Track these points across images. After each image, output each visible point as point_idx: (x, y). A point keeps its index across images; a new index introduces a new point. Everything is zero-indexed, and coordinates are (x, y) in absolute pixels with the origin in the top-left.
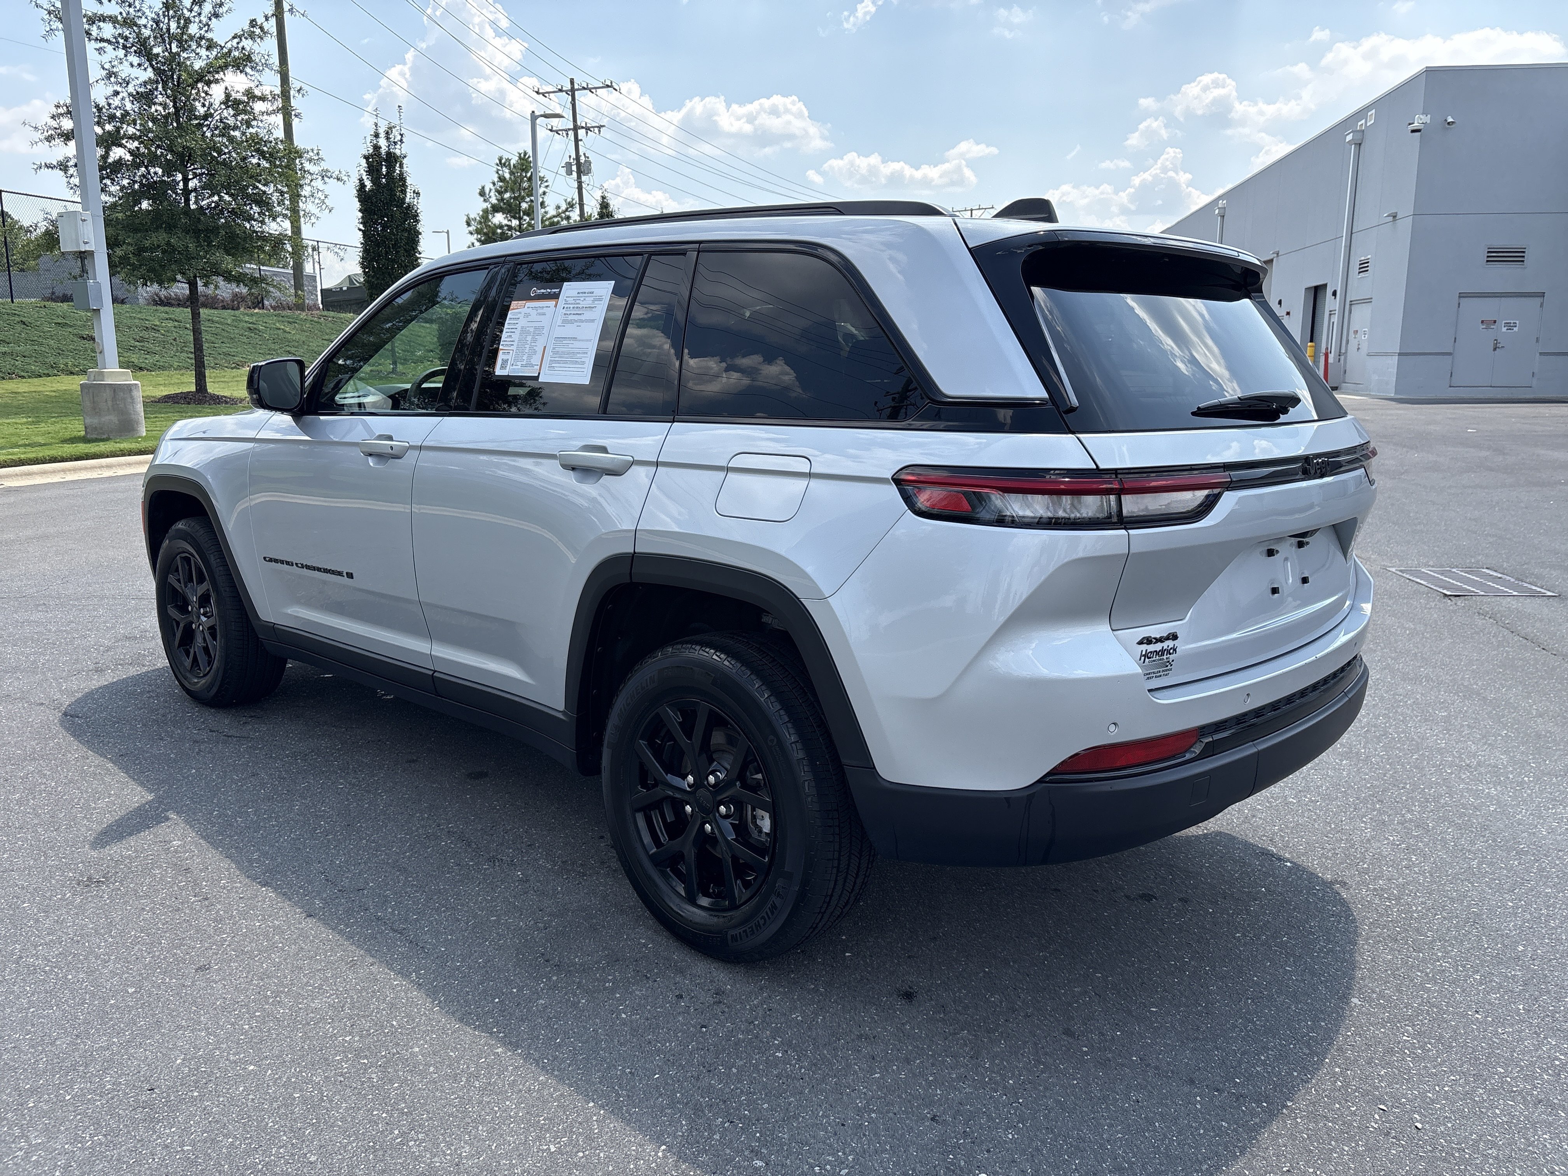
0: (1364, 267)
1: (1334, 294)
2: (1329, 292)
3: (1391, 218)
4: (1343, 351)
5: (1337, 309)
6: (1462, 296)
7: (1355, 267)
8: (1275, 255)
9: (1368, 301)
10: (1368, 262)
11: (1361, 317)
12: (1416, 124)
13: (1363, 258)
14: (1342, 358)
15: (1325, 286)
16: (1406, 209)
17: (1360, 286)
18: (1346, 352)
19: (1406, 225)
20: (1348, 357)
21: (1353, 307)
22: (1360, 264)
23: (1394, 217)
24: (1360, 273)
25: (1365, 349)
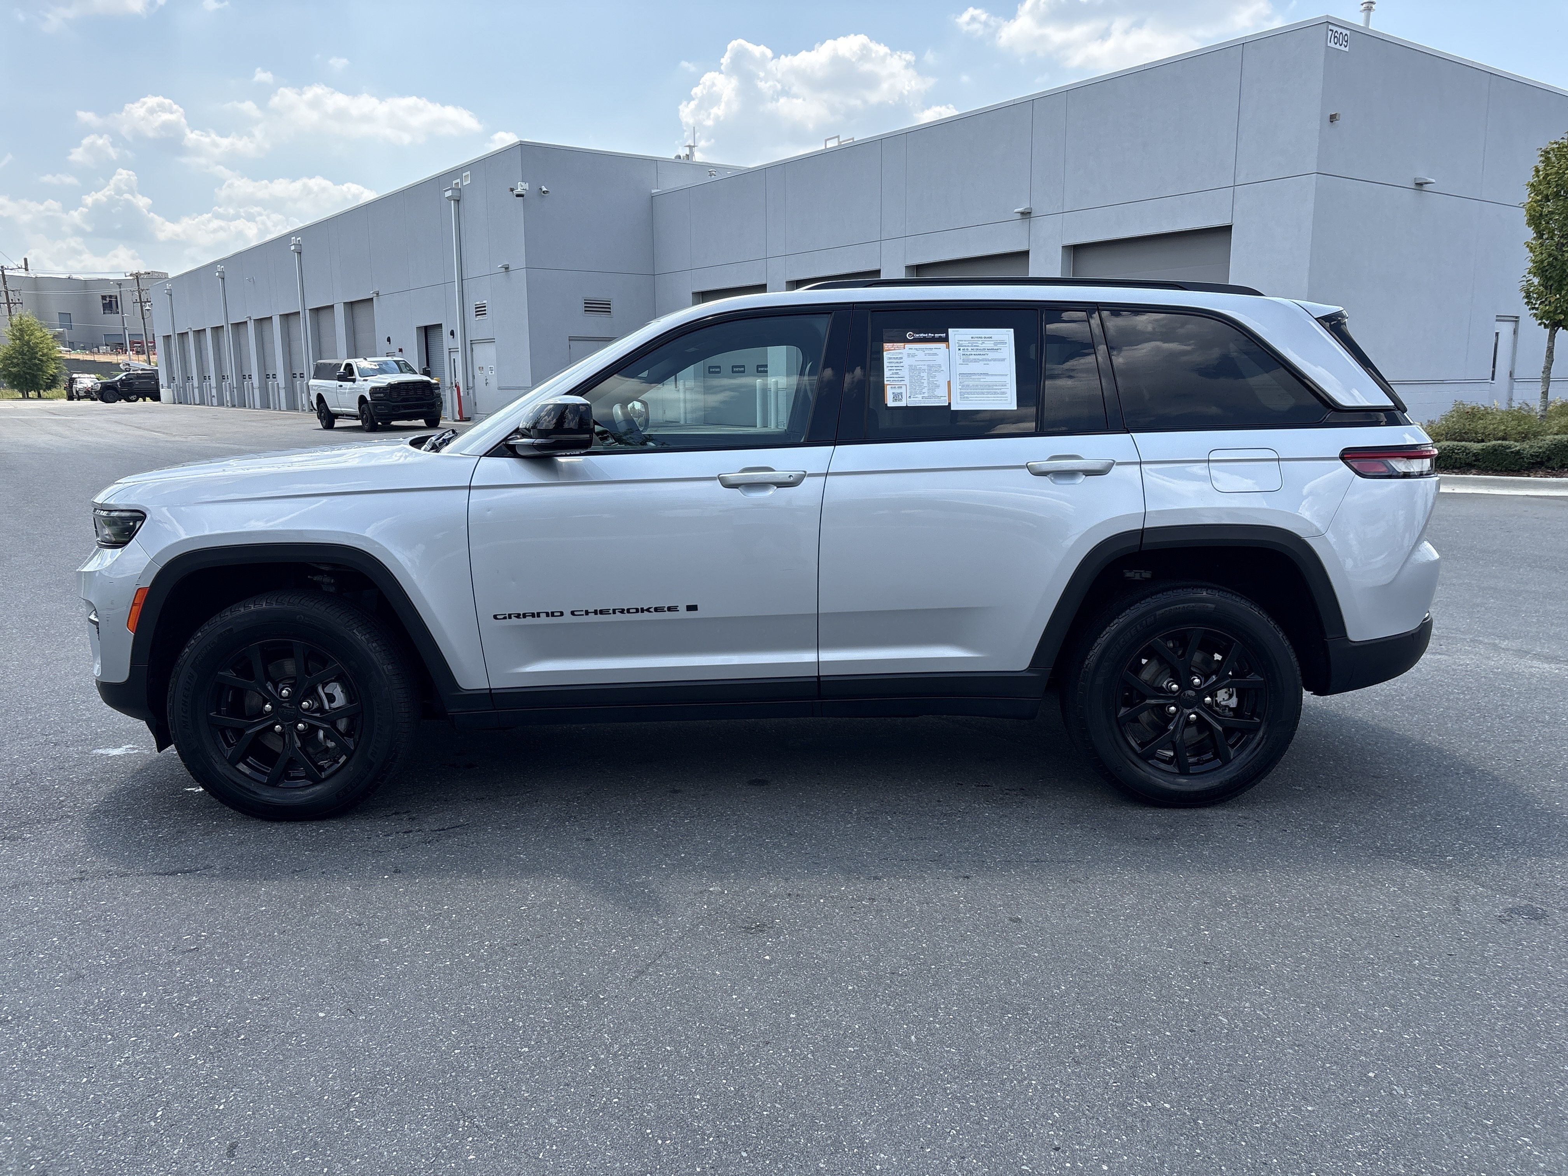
0: (480, 310)
1: (452, 333)
2: (446, 332)
3: (503, 270)
4: (471, 385)
5: (459, 347)
6: (571, 339)
7: (471, 311)
8: (375, 295)
9: (491, 341)
10: (485, 307)
11: (485, 355)
12: (519, 190)
13: (478, 303)
14: (471, 391)
15: (440, 326)
16: (518, 261)
17: (478, 327)
18: (474, 386)
19: (520, 277)
20: (477, 391)
21: (474, 346)
22: (476, 308)
23: (507, 268)
24: (477, 315)
25: (494, 383)
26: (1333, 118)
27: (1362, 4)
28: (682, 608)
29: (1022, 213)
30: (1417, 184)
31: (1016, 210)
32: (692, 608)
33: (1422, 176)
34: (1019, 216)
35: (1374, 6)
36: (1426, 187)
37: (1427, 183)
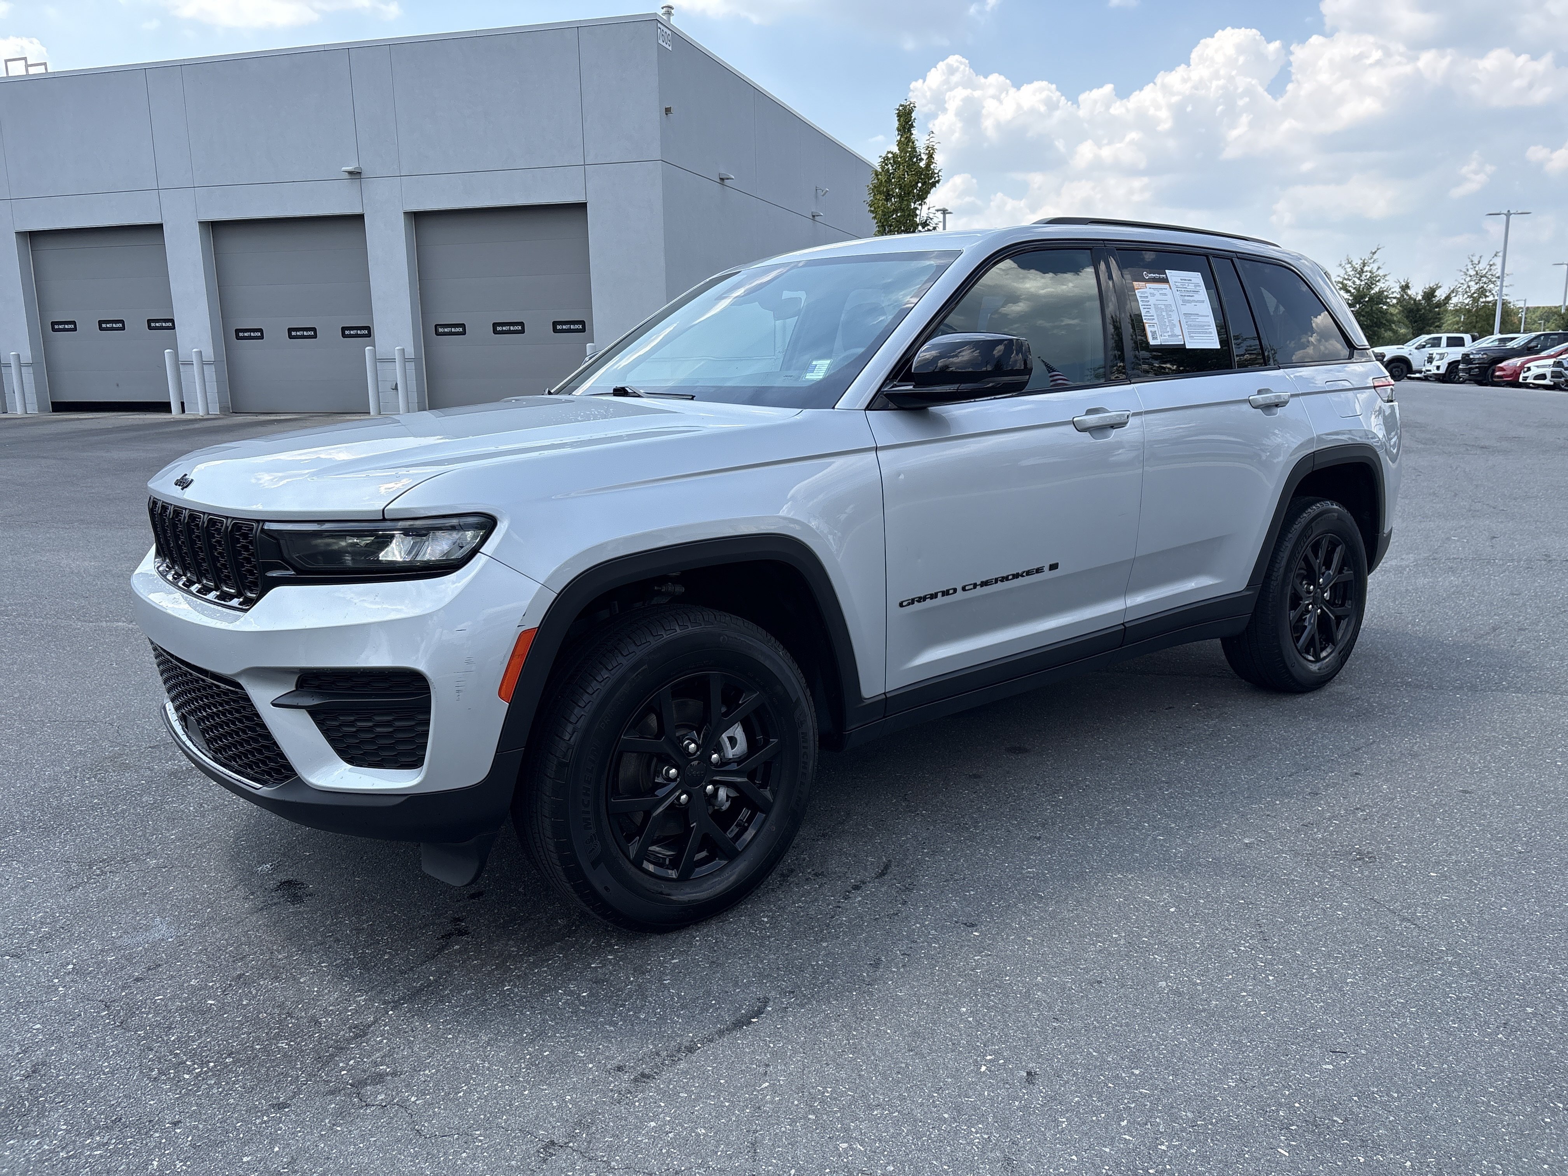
26: (668, 110)
27: (663, 8)
28: (1046, 569)
29: (350, 173)
30: (721, 179)
31: (344, 169)
32: (1053, 567)
33: (723, 172)
34: (347, 176)
35: (672, 11)
36: (727, 182)
37: (728, 179)
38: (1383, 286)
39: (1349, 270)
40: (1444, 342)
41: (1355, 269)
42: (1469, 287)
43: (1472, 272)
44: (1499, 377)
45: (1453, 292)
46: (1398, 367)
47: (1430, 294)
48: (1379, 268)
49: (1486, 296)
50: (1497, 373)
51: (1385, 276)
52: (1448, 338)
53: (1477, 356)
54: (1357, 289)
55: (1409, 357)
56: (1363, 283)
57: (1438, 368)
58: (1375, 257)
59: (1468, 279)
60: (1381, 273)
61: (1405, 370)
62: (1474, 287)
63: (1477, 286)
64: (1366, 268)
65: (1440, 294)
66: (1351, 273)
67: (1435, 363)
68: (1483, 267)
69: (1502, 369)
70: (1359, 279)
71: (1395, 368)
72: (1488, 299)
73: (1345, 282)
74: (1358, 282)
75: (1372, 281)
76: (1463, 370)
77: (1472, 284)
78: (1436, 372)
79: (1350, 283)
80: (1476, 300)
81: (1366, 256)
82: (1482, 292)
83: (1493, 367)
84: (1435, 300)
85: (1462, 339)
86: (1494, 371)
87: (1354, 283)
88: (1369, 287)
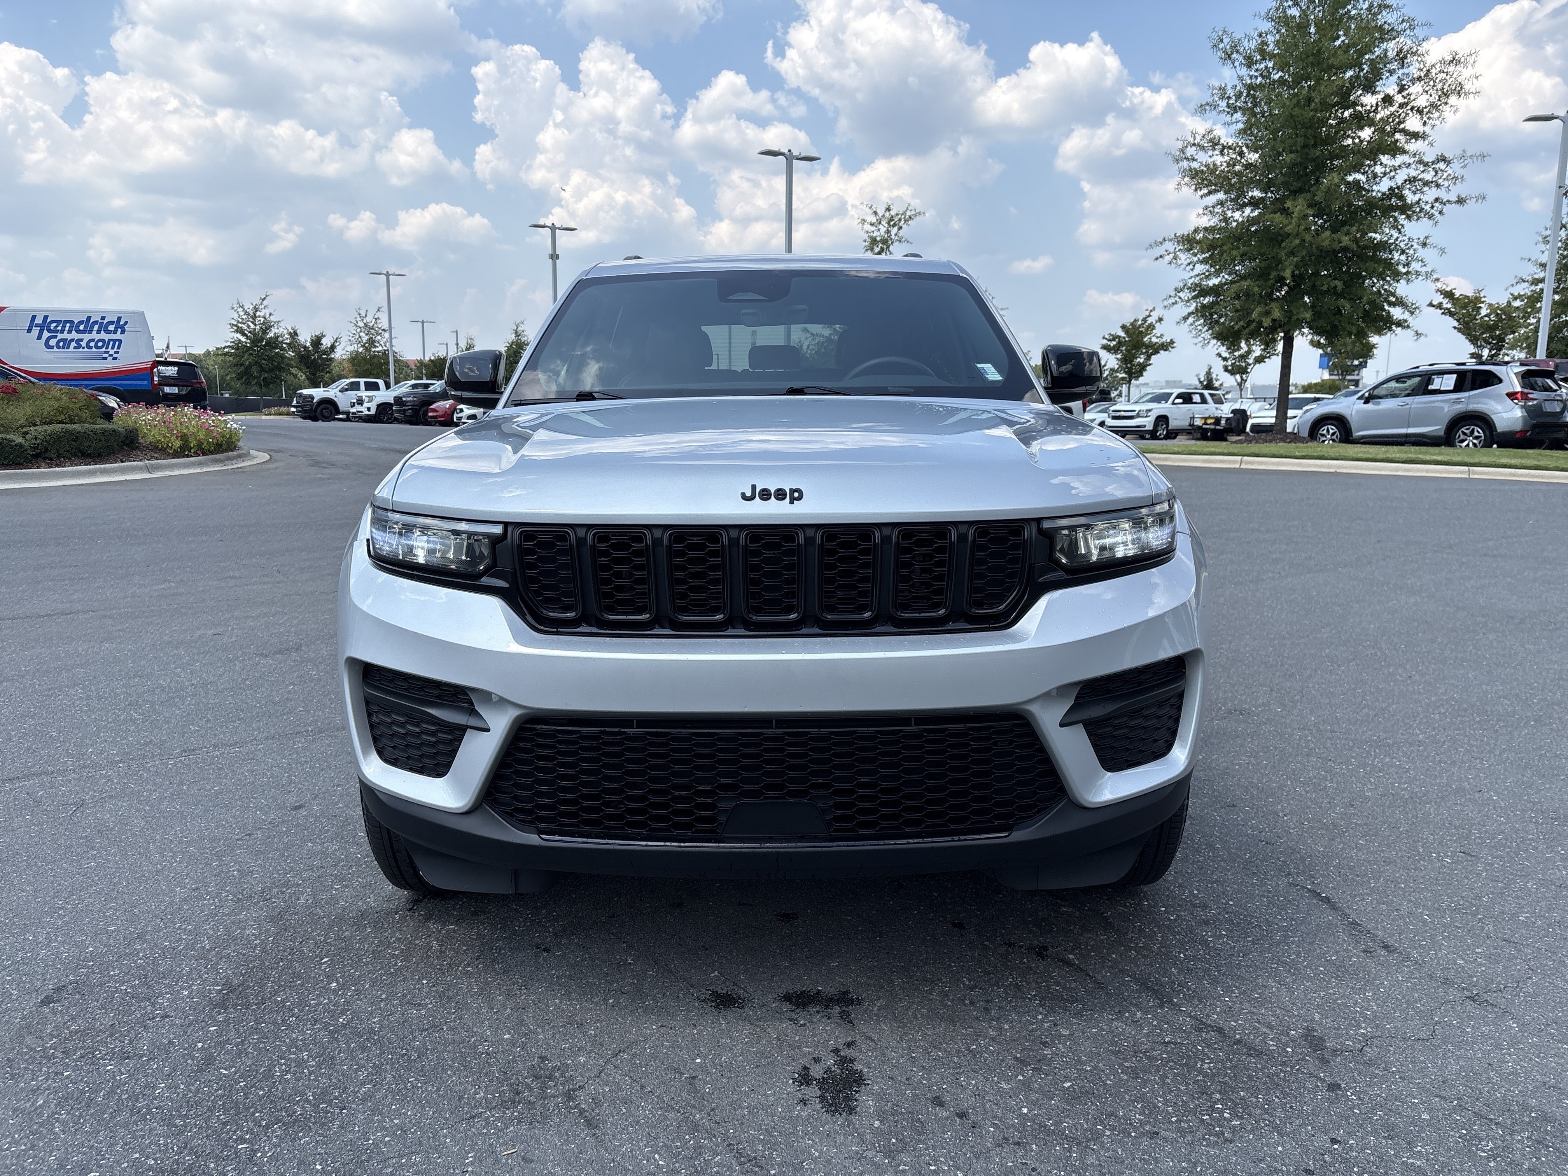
38: (277, 331)
39: (242, 313)
40: (362, 386)
41: (246, 313)
42: (360, 337)
43: (361, 324)
44: (432, 417)
45: (336, 341)
46: (327, 408)
47: (317, 342)
48: (270, 314)
49: (376, 347)
50: (430, 414)
51: (278, 322)
52: (365, 382)
53: (408, 399)
54: (253, 332)
55: (335, 399)
56: (258, 327)
57: (369, 409)
58: (265, 303)
59: (359, 330)
60: (272, 318)
61: (333, 411)
62: (365, 338)
63: (367, 337)
64: (258, 314)
65: (326, 342)
66: (244, 317)
67: (366, 405)
68: (369, 319)
69: (434, 410)
70: (253, 323)
71: (324, 409)
72: (377, 349)
73: (240, 325)
74: (252, 326)
75: (267, 326)
76: (398, 411)
77: (362, 334)
78: (368, 413)
79: (244, 327)
80: (367, 350)
81: (257, 301)
82: (372, 342)
83: (424, 409)
84: (323, 347)
85: (377, 384)
86: (427, 412)
87: (248, 326)
88: (265, 332)
